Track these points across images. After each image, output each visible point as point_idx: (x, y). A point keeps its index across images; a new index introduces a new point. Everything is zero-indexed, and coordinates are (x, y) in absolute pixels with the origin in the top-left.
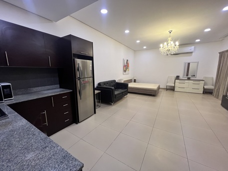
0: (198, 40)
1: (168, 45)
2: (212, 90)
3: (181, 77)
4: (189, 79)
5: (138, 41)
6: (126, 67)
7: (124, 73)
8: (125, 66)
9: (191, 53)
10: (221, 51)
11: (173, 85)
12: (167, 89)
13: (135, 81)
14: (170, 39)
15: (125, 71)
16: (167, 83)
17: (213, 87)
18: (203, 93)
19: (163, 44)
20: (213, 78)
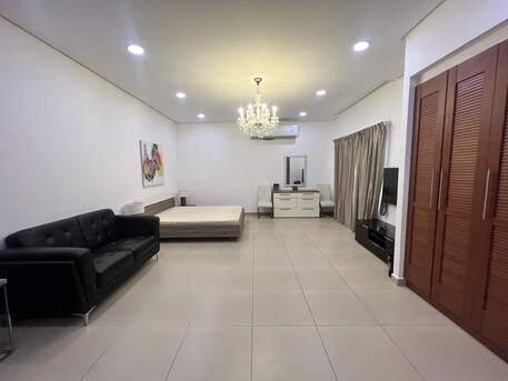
0: (303, 114)
1: (255, 112)
2: (333, 208)
3: (282, 188)
4: (295, 189)
5: (181, 95)
6: (152, 165)
7: (147, 183)
8: (148, 162)
9: (294, 137)
10: (337, 138)
11: (271, 205)
12: (259, 215)
13: (183, 202)
14: (258, 97)
15: (150, 177)
16: (258, 200)
17: (332, 203)
18: (321, 217)
19: (246, 109)
20: (329, 186)
